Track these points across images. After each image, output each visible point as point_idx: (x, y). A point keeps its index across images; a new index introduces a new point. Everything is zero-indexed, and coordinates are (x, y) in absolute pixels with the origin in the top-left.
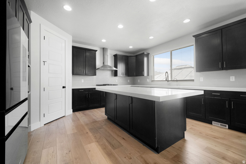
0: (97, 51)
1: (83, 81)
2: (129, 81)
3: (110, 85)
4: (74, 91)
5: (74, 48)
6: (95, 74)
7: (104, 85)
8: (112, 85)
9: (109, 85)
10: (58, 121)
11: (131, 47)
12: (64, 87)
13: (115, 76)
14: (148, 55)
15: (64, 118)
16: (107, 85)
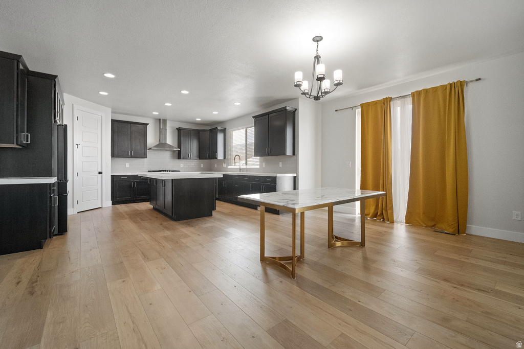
0: (148, 124)
1: (127, 165)
2: (202, 166)
3: (167, 171)
4: (114, 178)
5: (114, 122)
6: (145, 156)
7: (160, 171)
8: (170, 171)
9: (165, 171)
10: (93, 211)
11: (198, 119)
12: (100, 173)
13: (178, 159)
14: (224, 131)
15: (100, 209)
16: (163, 171)
